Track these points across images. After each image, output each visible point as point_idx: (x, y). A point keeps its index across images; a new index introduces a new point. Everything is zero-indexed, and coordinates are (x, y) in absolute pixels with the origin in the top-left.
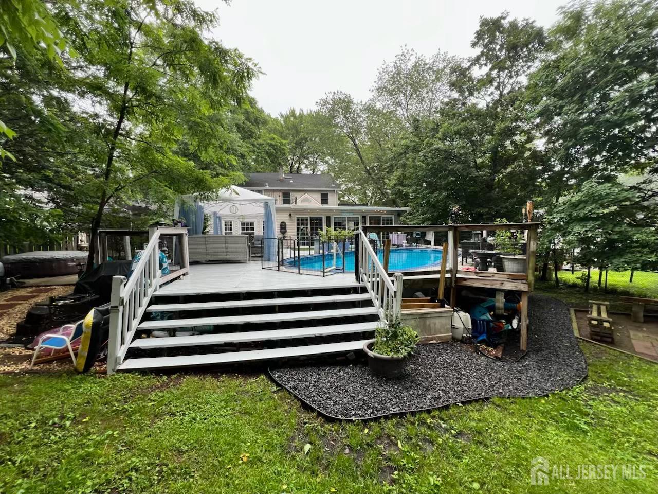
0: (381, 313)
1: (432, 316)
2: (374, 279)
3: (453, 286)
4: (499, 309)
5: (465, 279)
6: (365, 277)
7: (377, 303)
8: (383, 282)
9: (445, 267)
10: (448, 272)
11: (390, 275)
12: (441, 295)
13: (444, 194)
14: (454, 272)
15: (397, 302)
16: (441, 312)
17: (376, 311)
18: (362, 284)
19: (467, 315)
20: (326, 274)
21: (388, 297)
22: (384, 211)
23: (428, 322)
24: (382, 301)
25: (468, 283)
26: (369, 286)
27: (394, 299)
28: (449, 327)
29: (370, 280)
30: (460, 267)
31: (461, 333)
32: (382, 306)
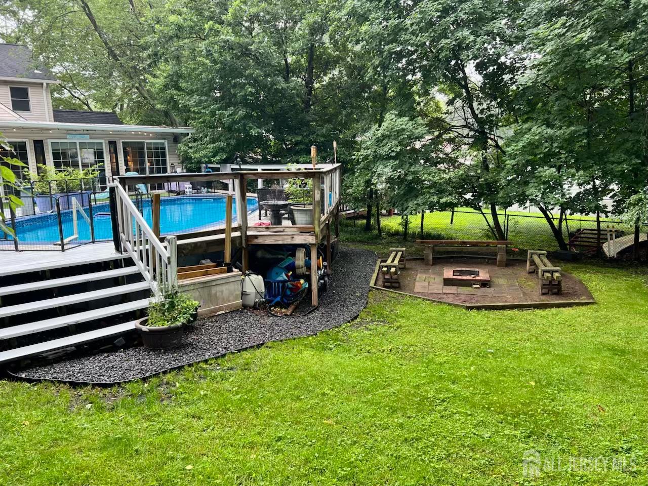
0: (155, 286)
1: (219, 282)
2: (141, 248)
3: (244, 245)
4: (299, 268)
5: (256, 237)
6: (129, 246)
7: (148, 276)
8: (154, 248)
9: (230, 224)
10: (235, 229)
11: (162, 240)
12: (228, 259)
13: (242, 112)
14: (244, 229)
15: (173, 270)
16: (228, 277)
17: (148, 285)
18: (125, 255)
19: (260, 277)
20: (66, 247)
21: (161, 266)
22: (148, 133)
23: (213, 290)
24: (155, 270)
25: (260, 241)
26: (135, 257)
27: (168, 266)
28: (239, 293)
29: (136, 248)
30: (250, 223)
31: (252, 299)
32: (154, 278)
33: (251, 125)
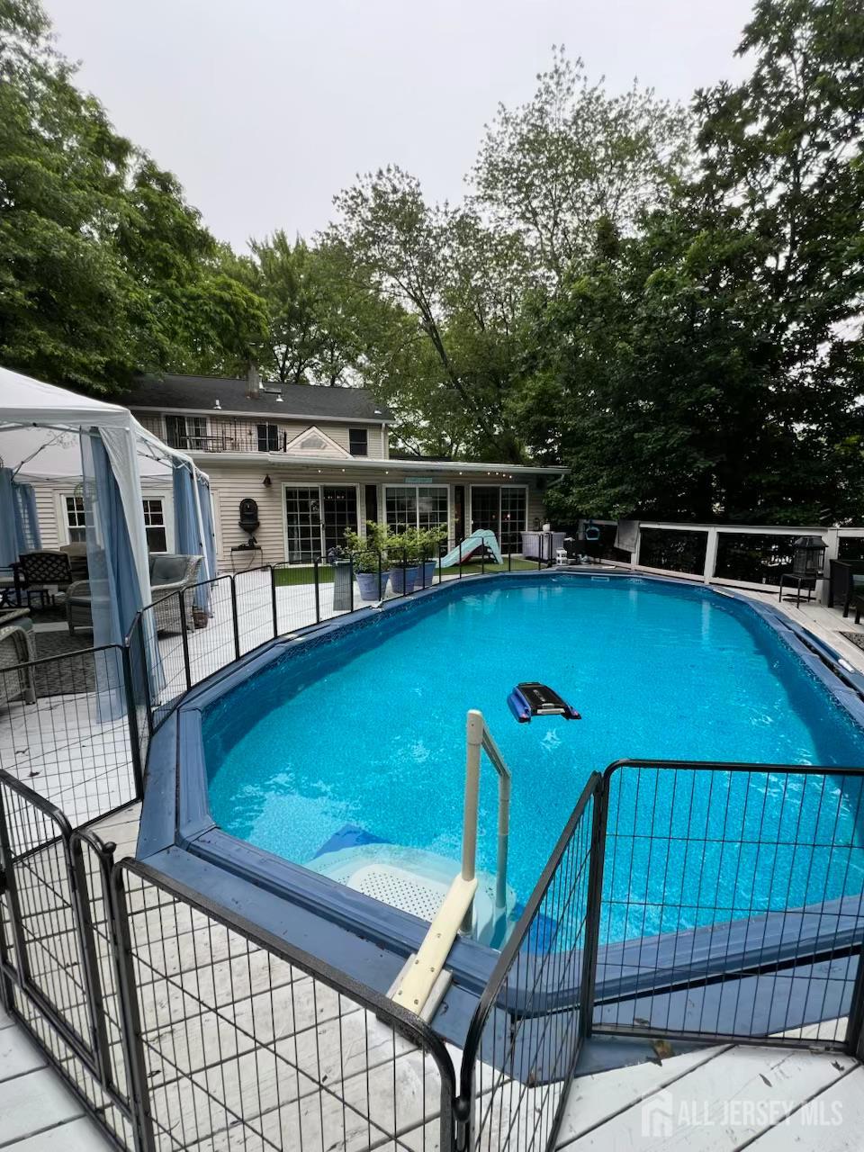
22: (508, 474)
33: (695, 454)
